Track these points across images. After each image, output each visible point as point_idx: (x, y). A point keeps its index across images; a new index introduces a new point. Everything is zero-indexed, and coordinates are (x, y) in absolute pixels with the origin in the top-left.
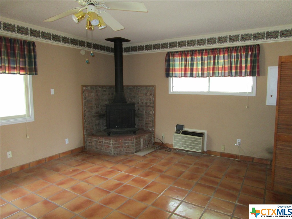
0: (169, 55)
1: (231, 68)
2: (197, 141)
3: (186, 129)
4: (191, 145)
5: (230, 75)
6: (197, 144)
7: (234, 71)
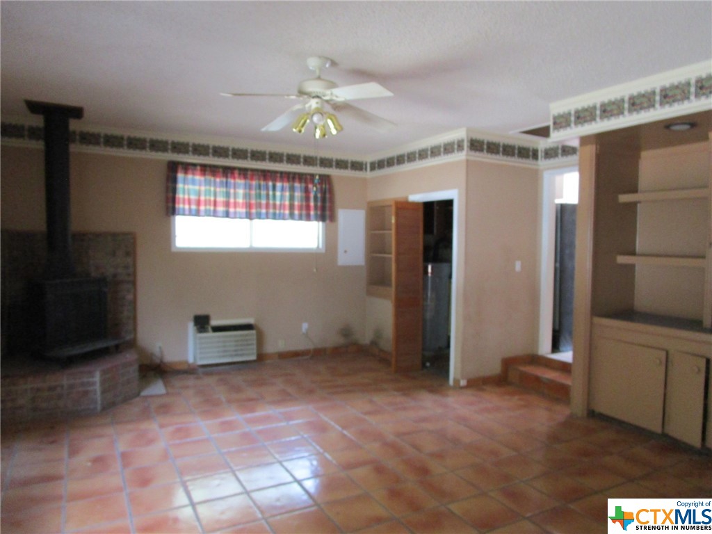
0: (173, 168)
1: (292, 207)
2: (247, 340)
3: (215, 322)
4: (236, 351)
5: (292, 216)
6: (248, 345)
7: (296, 212)
